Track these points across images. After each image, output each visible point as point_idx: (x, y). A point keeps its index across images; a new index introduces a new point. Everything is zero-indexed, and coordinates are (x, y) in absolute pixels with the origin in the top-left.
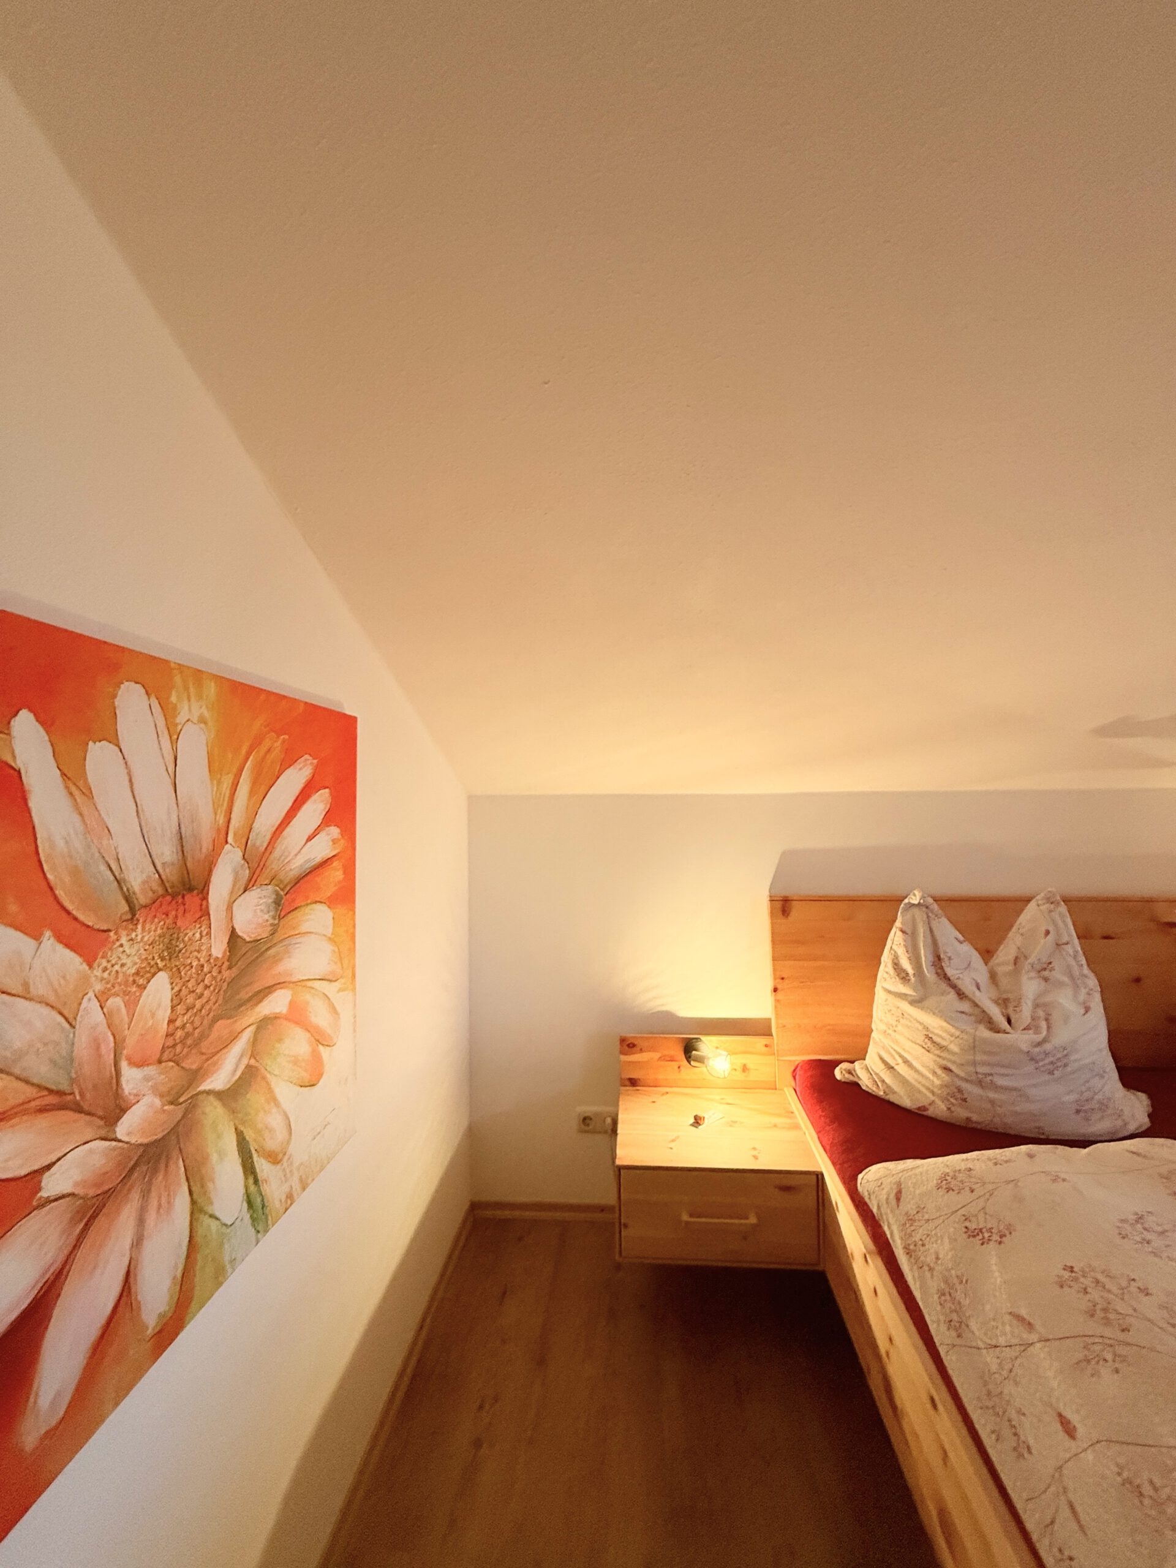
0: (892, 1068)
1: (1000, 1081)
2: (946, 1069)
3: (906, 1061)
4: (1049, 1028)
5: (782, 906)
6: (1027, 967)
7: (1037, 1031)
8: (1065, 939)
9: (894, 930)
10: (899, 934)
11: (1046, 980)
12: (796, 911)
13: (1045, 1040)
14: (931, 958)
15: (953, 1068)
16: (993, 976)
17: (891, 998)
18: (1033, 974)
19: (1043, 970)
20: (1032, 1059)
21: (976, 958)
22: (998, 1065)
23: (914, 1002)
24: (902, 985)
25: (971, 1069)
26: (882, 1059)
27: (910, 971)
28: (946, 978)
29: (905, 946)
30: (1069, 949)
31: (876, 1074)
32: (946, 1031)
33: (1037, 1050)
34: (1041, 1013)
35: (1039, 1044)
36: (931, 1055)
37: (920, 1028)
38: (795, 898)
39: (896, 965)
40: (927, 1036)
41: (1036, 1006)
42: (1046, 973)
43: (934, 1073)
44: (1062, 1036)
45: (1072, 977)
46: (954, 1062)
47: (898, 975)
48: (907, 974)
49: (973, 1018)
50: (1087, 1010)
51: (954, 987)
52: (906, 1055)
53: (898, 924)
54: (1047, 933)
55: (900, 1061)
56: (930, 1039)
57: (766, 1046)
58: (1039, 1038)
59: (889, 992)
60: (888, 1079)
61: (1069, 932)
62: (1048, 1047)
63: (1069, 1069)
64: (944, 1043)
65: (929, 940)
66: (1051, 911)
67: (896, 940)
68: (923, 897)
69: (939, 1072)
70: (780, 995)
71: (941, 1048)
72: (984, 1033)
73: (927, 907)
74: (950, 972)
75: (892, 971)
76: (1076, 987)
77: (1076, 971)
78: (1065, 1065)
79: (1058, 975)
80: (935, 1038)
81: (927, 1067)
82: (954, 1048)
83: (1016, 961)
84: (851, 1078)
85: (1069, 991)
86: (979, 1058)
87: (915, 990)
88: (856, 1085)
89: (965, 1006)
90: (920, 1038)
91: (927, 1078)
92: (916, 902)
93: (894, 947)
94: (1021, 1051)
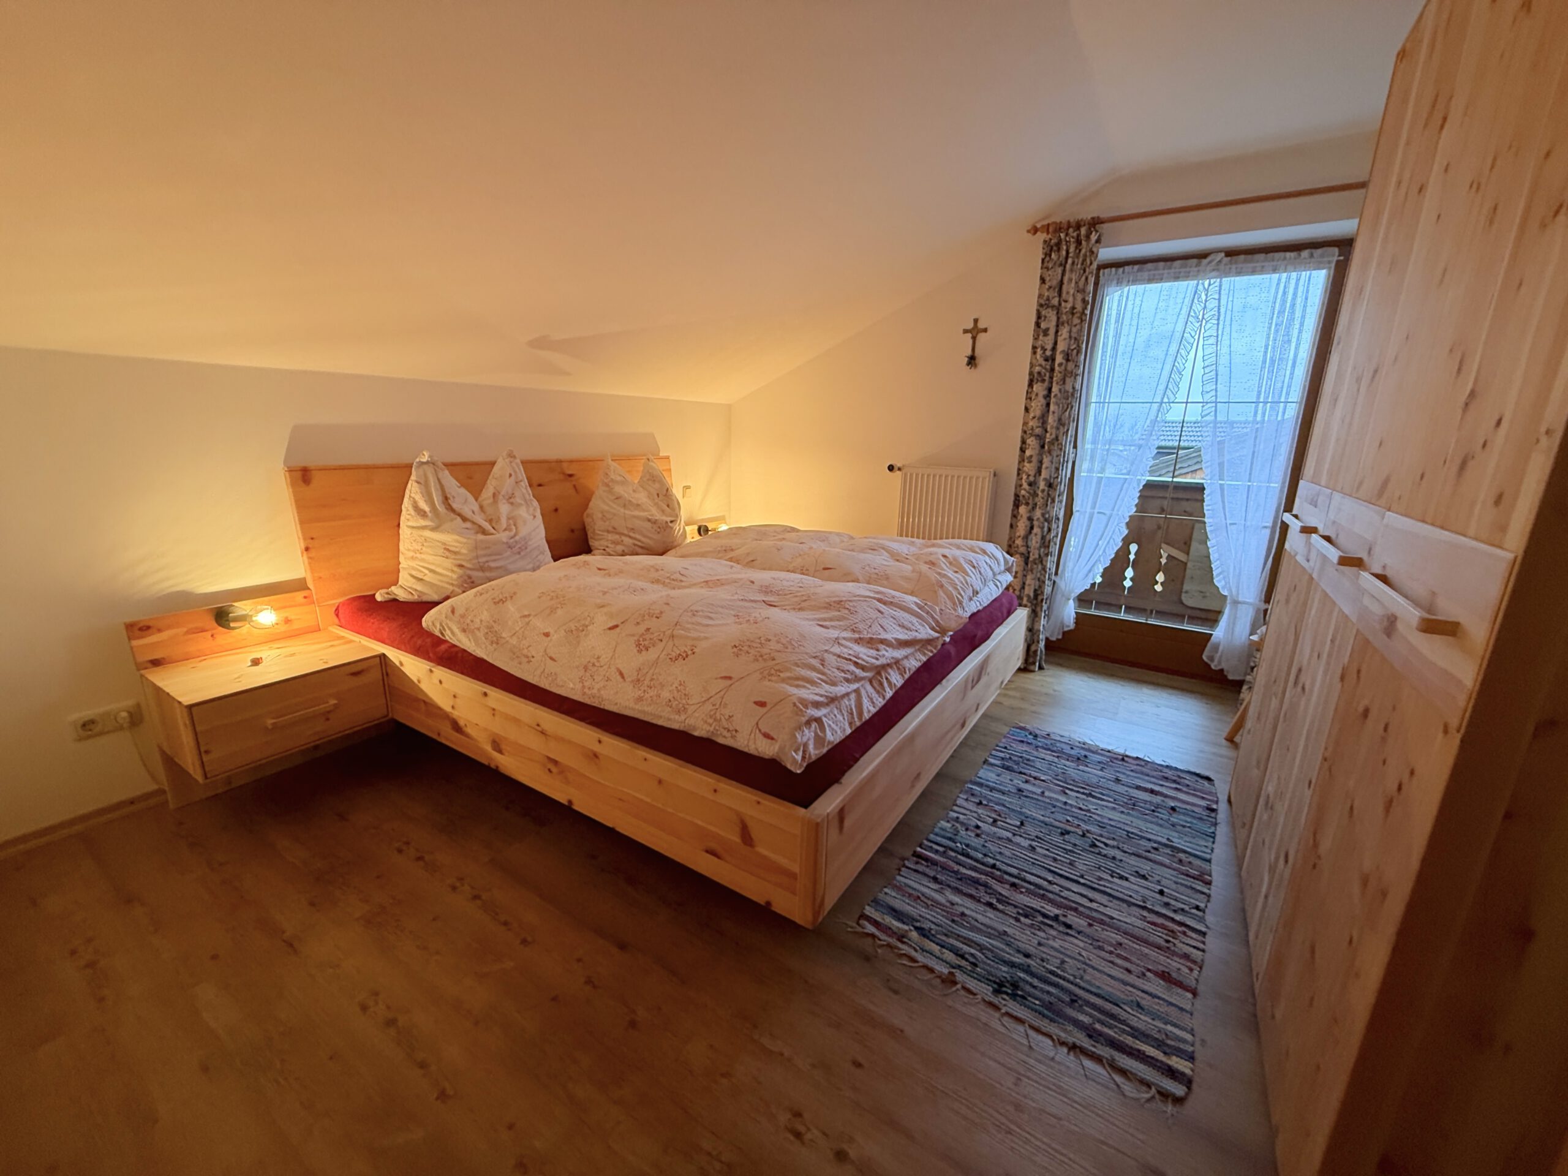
0: (421, 579)
1: (493, 565)
2: (461, 566)
3: (431, 571)
4: (516, 529)
5: (302, 476)
6: (501, 497)
7: (510, 530)
8: (521, 478)
9: (410, 482)
10: (415, 484)
11: (512, 504)
12: (317, 479)
13: (515, 535)
14: (441, 498)
15: (464, 563)
16: (481, 507)
17: (415, 532)
18: (504, 501)
19: (510, 498)
20: (510, 547)
21: (471, 498)
22: (490, 555)
23: (433, 529)
24: (422, 520)
25: (475, 561)
26: (412, 576)
27: (427, 508)
28: (453, 510)
29: (421, 493)
30: (522, 483)
31: (409, 588)
32: (457, 541)
33: (512, 540)
34: (511, 522)
35: (512, 538)
36: (450, 561)
37: (439, 544)
38: (314, 468)
39: (416, 507)
40: (445, 549)
41: (508, 519)
42: (511, 500)
43: (453, 571)
44: (523, 532)
45: (525, 501)
46: (464, 560)
47: (418, 515)
48: (425, 512)
49: (473, 531)
50: (535, 517)
51: (459, 515)
52: (433, 567)
53: (413, 477)
54: (510, 475)
55: (427, 572)
56: (448, 550)
57: (305, 597)
58: (512, 533)
59: (413, 527)
60: (419, 587)
61: (522, 475)
62: (517, 538)
63: (528, 550)
64: (457, 550)
65: (438, 487)
66: (511, 462)
67: (413, 490)
68: (430, 457)
69: (455, 569)
70: (313, 553)
71: (455, 553)
72: (481, 537)
73: (434, 464)
74: (454, 506)
75: (412, 512)
76: (528, 506)
77: (527, 497)
78: (526, 548)
79: (518, 500)
80: (451, 548)
81: (447, 569)
82: (464, 551)
83: (494, 495)
84: (390, 597)
85: (524, 508)
86: (481, 552)
87: (431, 520)
88: (395, 600)
89: (468, 525)
90: (441, 551)
91: (447, 576)
92: (424, 460)
93: (413, 495)
94: (504, 543)
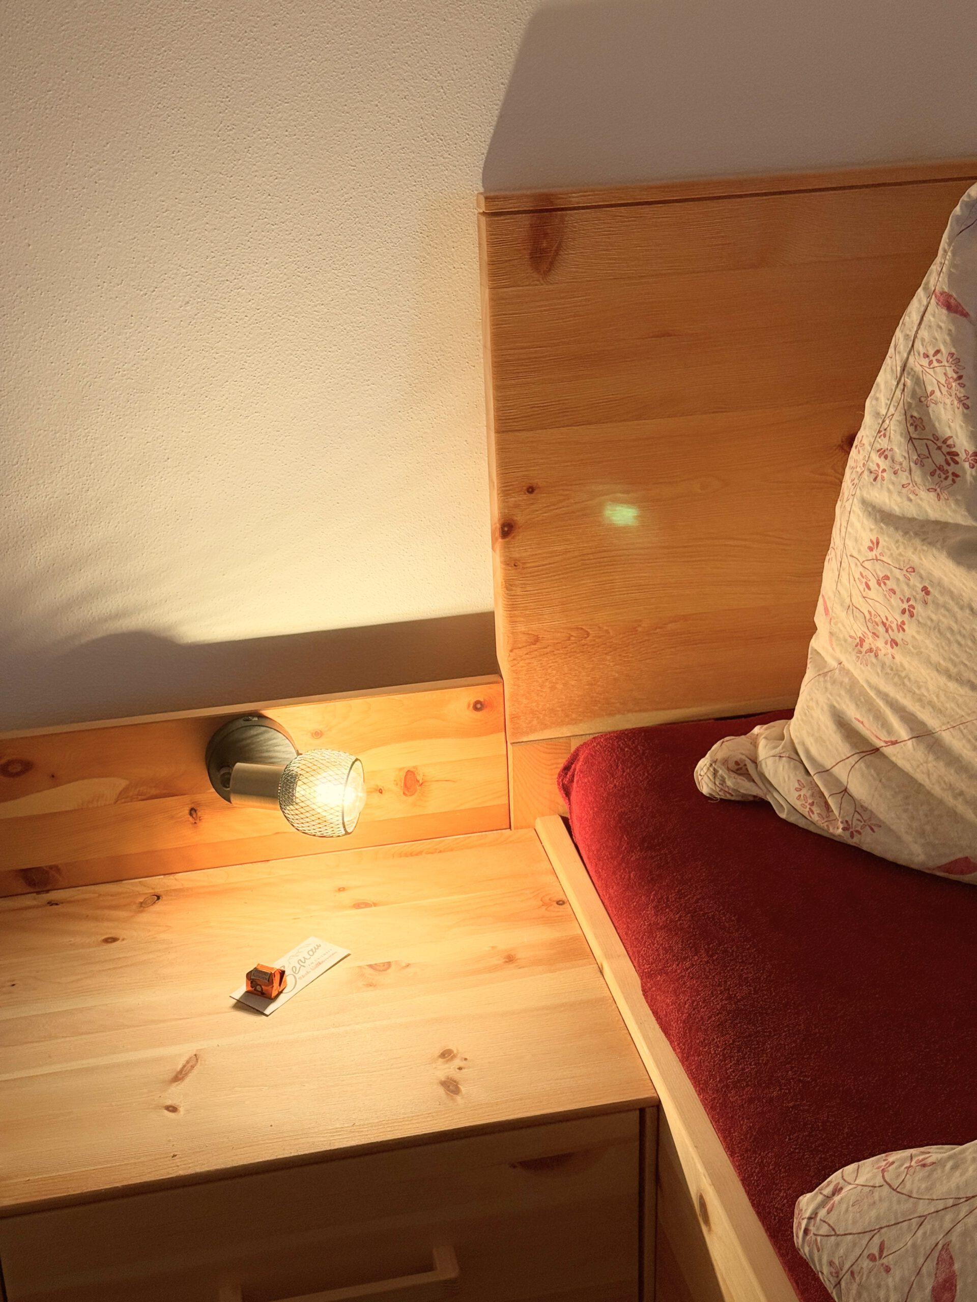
5: (532, 228)
9: (919, 299)
10: (938, 315)
12: (583, 244)
24: (932, 495)
29: (956, 361)
31: (825, 772)
38: (575, 200)
47: (920, 462)
48: (953, 456)
55: (902, 732)
57: (478, 706)
70: (524, 546)
75: (899, 443)
84: (747, 788)
88: (760, 808)
93: (917, 363)
